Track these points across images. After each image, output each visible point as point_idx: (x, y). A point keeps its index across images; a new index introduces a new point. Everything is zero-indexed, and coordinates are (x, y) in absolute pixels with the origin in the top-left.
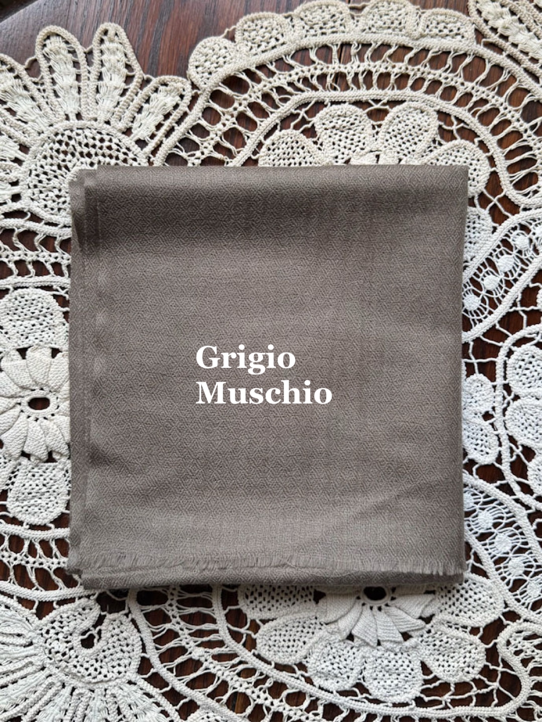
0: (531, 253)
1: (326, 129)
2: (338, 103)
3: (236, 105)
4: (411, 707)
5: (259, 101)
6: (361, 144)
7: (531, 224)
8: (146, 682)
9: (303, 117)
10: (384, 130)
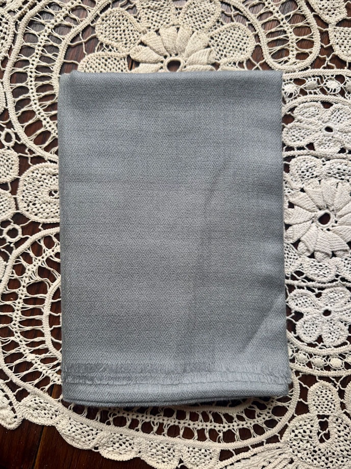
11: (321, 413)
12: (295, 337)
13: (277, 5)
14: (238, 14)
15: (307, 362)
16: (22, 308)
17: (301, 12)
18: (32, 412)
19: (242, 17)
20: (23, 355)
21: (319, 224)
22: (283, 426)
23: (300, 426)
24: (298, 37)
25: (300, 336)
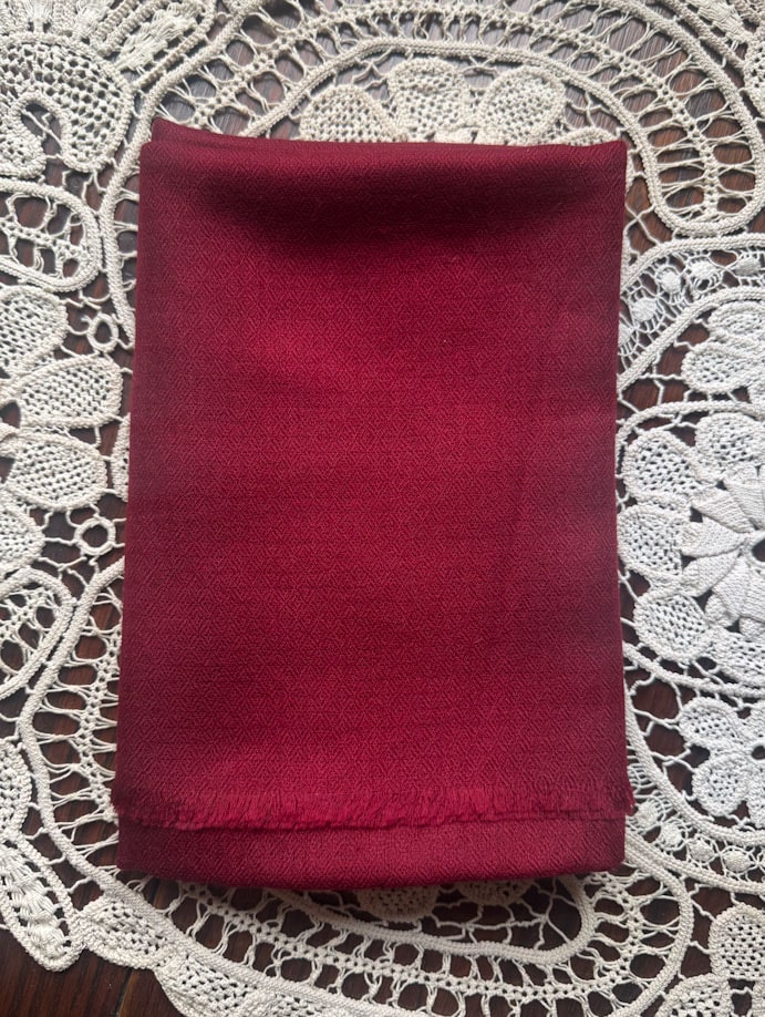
0: (681, 299)
1: (403, 89)
2: (425, 55)
3: (278, 41)
4: (415, 931)
5: (313, 41)
6: (452, 116)
7: (686, 258)
8: (31, 847)
9: (372, 71)
10: (488, 100)
11: (737, 976)
12: (690, 803)
13: (681, 98)
14: (599, 111)
15: (712, 859)
16: (103, 702)
17: (733, 114)
18: (104, 934)
19: (608, 119)
20: (97, 807)
21: (754, 559)
22: (653, 1000)
23: (692, 1001)
24: (723, 165)
25: (701, 800)
